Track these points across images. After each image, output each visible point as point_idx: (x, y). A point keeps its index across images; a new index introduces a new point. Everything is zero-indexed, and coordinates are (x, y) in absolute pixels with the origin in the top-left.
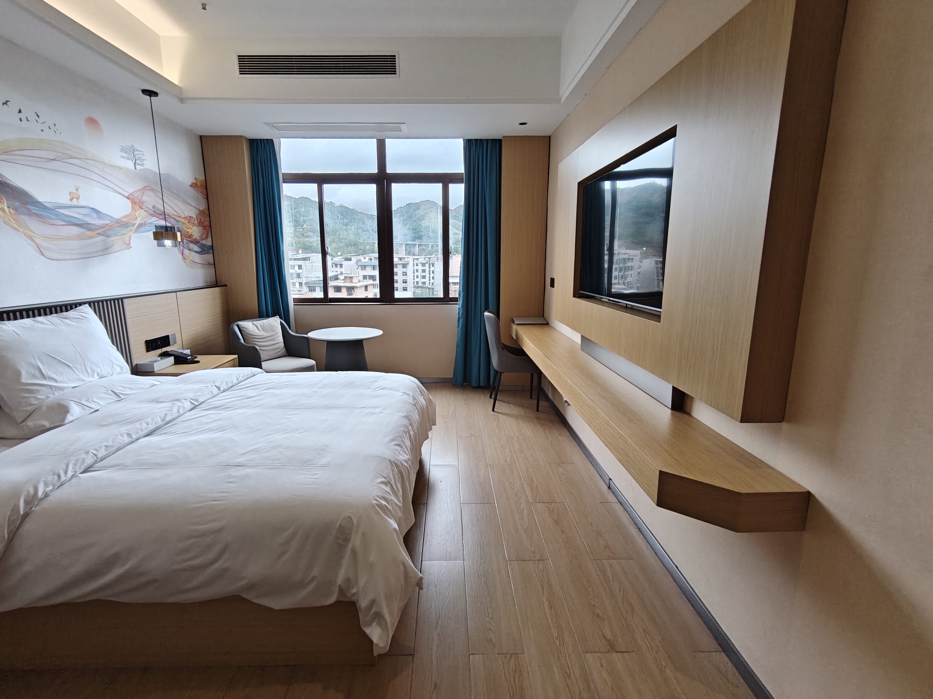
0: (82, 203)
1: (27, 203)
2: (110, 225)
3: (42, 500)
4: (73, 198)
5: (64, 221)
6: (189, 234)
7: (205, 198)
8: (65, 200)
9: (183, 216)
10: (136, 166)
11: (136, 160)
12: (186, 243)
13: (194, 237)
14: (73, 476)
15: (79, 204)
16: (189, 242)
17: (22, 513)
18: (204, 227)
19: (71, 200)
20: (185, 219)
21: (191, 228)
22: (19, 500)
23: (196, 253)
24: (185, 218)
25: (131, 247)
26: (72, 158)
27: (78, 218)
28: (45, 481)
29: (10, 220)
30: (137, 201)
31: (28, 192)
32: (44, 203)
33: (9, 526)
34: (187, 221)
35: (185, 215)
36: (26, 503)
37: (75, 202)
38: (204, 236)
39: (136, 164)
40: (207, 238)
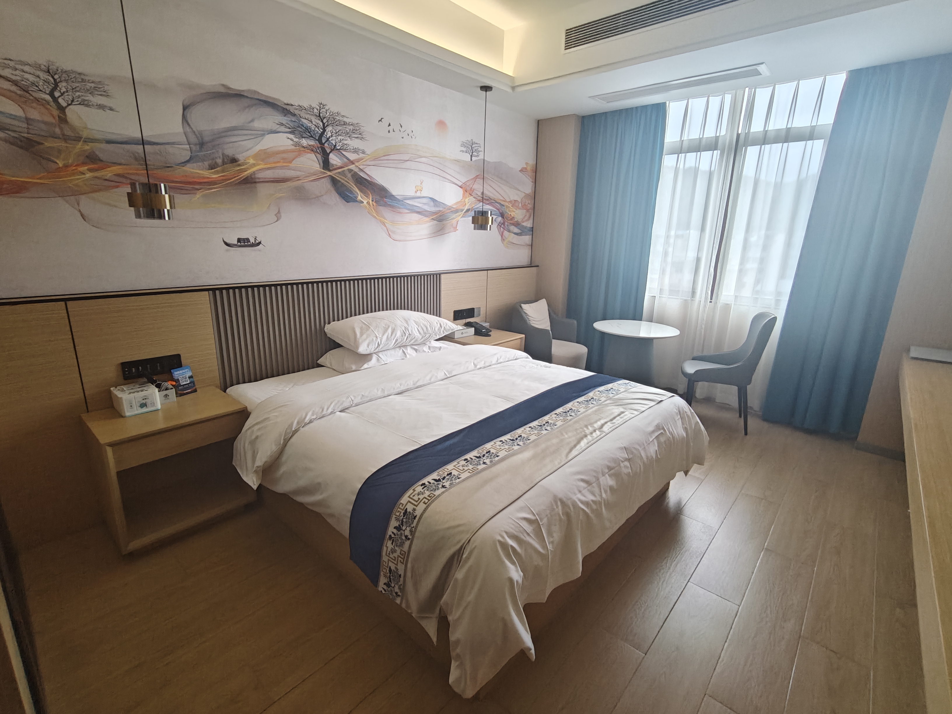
0: (424, 194)
1: (386, 197)
2: (443, 211)
3: (307, 424)
4: (418, 190)
5: (409, 209)
6: (511, 217)
7: (532, 182)
8: (411, 193)
9: (508, 200)
10: (472, 158)
11: (472, 153)
12: (508, 225)
13: (516, 220)
14: (332, 413)
15: (421, 195)
16: (509, 224)
17: (293, 429)
18: (528, 210)
19: (416, 192)
20: (509, 203)
21: (514, 212)
22: (295, 420)
23: (515, 234)
24: (511, 202)
25: (457, 230)
26: (421, 157)
27: (419, 207)
28: (313, 411)
29: (372, 211)
30: (468, 189)
31: (386, 188)
32: (396, 196)
33: (285, 436)
34: (511, 205)
35: (510, 199)
36: (298, 423)
37: (418, 194)
38: (526, 218)
39: (473, 156)
40: (528, 220)
